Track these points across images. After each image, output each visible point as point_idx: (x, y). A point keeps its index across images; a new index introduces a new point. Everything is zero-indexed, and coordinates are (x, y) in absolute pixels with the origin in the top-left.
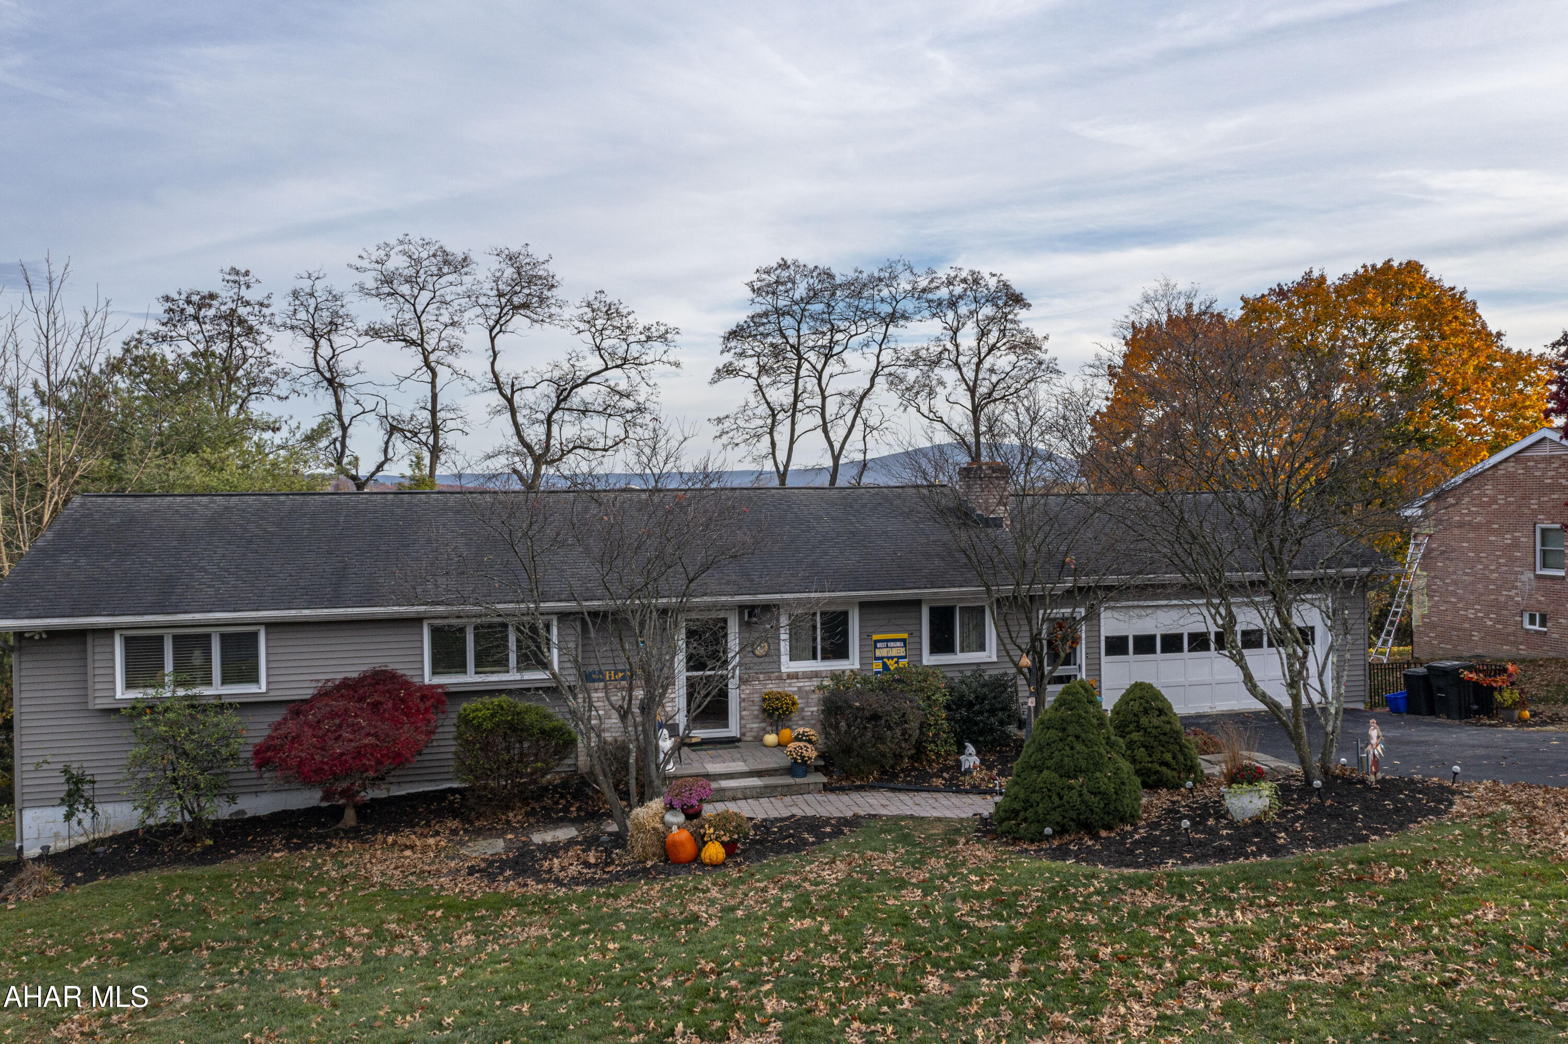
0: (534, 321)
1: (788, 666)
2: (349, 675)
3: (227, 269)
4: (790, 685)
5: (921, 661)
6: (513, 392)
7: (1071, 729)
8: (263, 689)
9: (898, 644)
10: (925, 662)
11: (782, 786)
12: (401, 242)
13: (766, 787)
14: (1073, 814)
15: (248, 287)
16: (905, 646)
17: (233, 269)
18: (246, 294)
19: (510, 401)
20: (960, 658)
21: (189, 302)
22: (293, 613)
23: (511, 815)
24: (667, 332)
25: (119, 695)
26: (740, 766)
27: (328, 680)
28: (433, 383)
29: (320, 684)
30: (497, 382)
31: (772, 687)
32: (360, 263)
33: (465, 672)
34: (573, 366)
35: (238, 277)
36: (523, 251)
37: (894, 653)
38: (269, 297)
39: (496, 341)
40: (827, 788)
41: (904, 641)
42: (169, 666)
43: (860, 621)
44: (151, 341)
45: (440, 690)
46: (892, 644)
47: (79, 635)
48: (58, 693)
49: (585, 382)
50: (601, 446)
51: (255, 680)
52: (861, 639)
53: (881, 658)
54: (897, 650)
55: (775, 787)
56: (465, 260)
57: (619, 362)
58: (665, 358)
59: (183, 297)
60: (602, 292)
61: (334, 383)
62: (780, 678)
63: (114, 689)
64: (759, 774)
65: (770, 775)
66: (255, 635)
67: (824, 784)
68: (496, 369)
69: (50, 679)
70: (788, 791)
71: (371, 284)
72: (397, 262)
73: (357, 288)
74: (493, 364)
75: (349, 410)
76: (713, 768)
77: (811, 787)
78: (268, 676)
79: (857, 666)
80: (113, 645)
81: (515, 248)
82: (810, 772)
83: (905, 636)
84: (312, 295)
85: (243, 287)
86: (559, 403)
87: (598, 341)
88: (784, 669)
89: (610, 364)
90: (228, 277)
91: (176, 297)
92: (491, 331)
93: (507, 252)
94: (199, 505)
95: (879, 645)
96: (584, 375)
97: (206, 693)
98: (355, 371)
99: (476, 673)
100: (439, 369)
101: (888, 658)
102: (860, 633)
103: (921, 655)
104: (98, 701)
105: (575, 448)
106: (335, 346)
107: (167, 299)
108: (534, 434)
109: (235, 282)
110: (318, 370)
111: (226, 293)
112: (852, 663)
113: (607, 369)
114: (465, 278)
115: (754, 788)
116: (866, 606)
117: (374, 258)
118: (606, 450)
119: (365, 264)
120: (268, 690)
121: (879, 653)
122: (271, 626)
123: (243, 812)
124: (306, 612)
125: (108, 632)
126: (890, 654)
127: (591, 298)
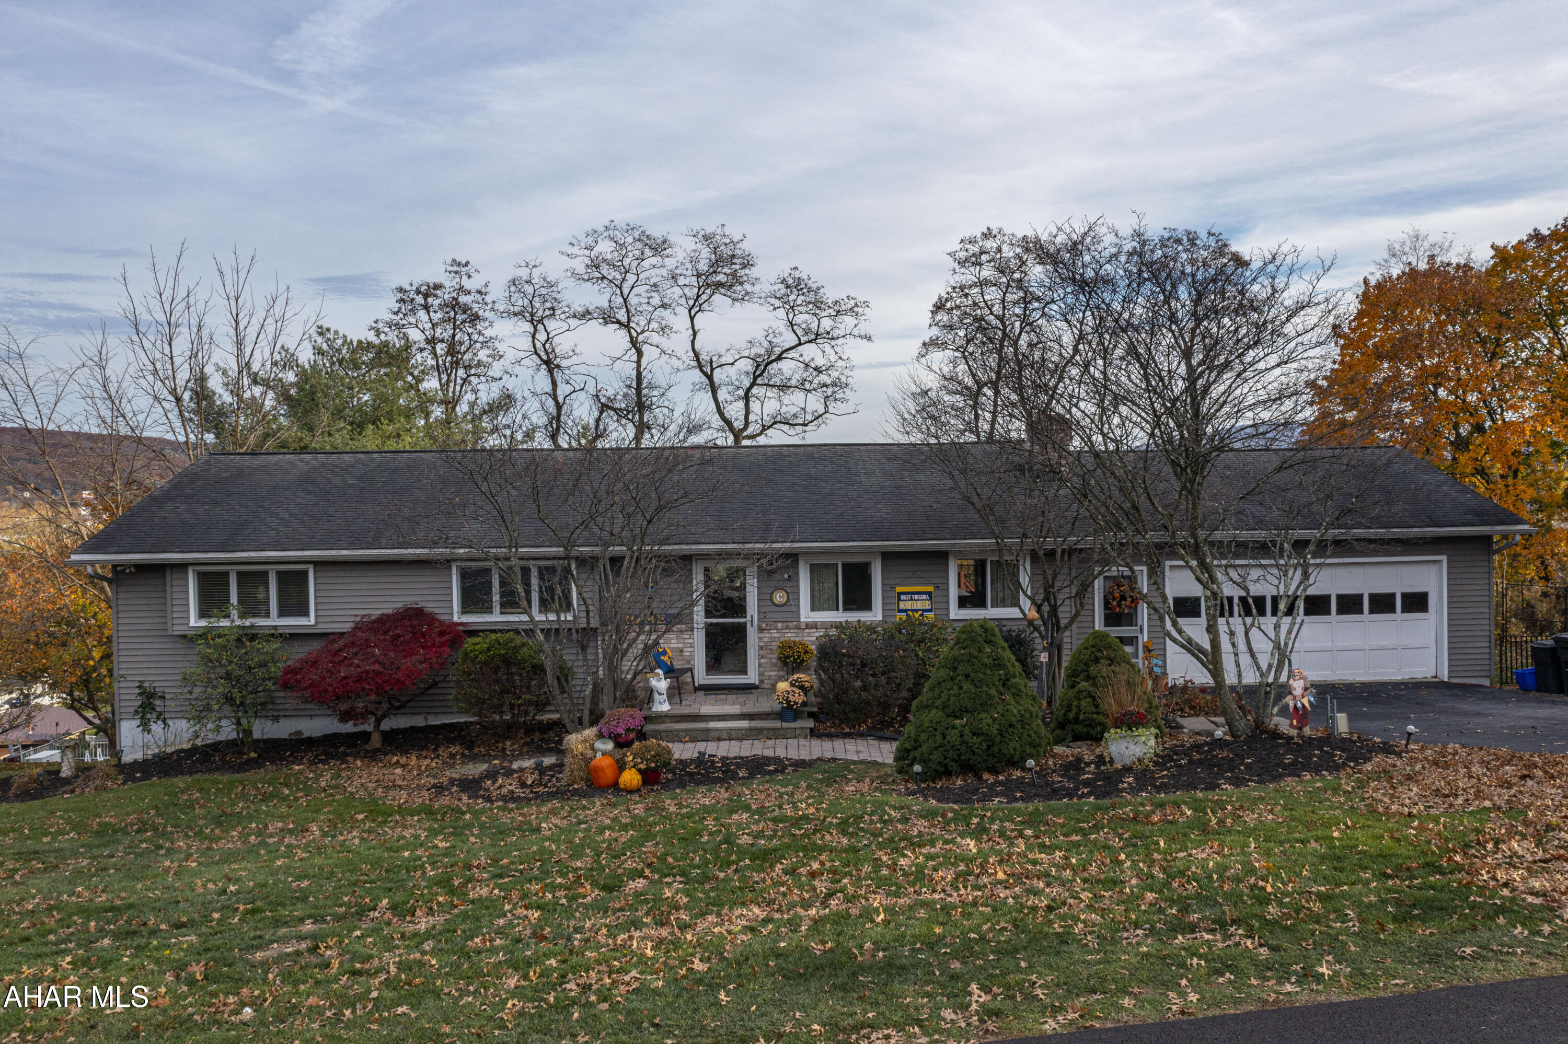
0: (735, 300)
1: (807, 615)
2: (386, 612)
3: (449, 261)
4: (809, 635)
5: (948, 615)
6: (712, 370)
7: (961, 668)
8: (312, 622)
9: (924, 597)
10: (952, 616)
11: (768, 729)
12: (607, 228)
13: (751, 729)
14: (952, 754)
15: (469, 277)
16: (931, 599)
17: (454, 261)
18: (467, 284)
19: (710, 377)
20: (992, 612)
21: (418, 292)
22: (334, 553)
23: (508, 743)
24: (856, 305)
25: (192, 623)
26: (735, 709)
27: (364, 616)
28: (638, 362)
29: (358, 619)
30: (698, 361)
31: (790, 636)
32: (570, 250)
33: (491, 613)
34: (770, 343)
35: (459, 267)
36: (719, 231)
37: (919, 605)
38: (486, 285)
39: (695, 320)
40: (814, 733)
41: (929, 593)
42: (234, 599)
43: (883, 572)
44: (386, 330)
45: (462, 628)
46: (917, 597)
47: (159, 569)
48: (148, 620)
49: (779, 358)
50: (800, 421)
51: (306, 614)
52: (883, 591)
53: (905, 611)
54: (922, 603)
55: (761, 730)
56: (664, 242)
57: (813, 337)
58: (855, 332)
59: (414, 288)
60: (796, 268)
61: (550, 364)
62: (798, 627)
63: (188, 618)
64: (750, 717)
65: (762, 719)
66: (305, 573)
67: (811, 730)
68: (697, 347)
69: (141, 608)
70: (774, 734)
71: (581, 269)
72: (605, 248)
73: (569, 274)
74: (693, 342)
75: (563, 389)
76: (707, 709)
77: (798, 732)
78: (316, 610)
79: (879, 617)
80: (187, 579)
81: (709, 230)
82: (801, 718)
83: (931, 589)
84: (529, 282)
85: (465, 278)
86: (755, 378)
87: (791, 316)
88: (803, 619)
89: (803, 339)
90: (450, 268)
91: (408, 288)
92: (690, 310)
93: (702, 233)
94: (302, 461)
95: (902, 597)
96: (777, 350)
97: (261, 624)
98: (571, 354)
99: (502, 613)
100: (645, 349)
101: (912, 610)
102: (883, 585)
103: (948, 609)
104: (175, 628)
105: (775, 423)
106: (549, 330)
107: (401, 290)
108: (735, 410)
109: (456, 273)
110: (536, 353)
111: (449, 282)
112: (875, 615)
113: (800, 344)
114: (667, 261)
115: (739, 729)
116: (888, 557)
117: (583, 245)
118: (805, 425)
119: (575, 250)
120: (317, 622)
121: (902, 606)
122: (319, 564)
123: (299, 733)
124: (345, 552)
125: (182, 567)
126: (915, 607)
127: (786, 275)
